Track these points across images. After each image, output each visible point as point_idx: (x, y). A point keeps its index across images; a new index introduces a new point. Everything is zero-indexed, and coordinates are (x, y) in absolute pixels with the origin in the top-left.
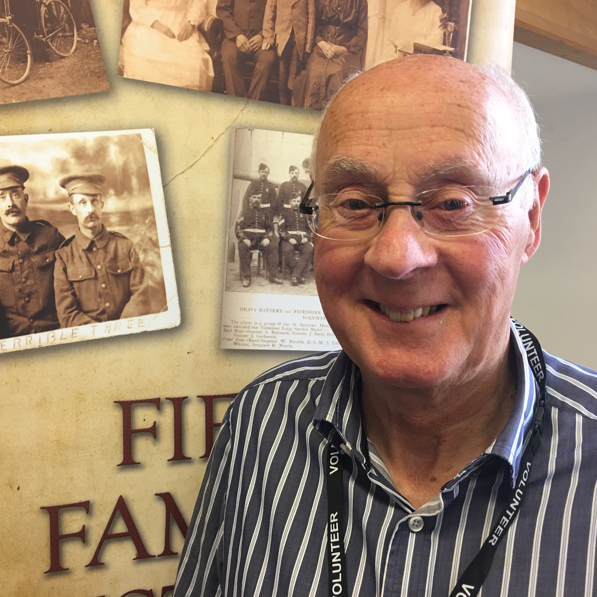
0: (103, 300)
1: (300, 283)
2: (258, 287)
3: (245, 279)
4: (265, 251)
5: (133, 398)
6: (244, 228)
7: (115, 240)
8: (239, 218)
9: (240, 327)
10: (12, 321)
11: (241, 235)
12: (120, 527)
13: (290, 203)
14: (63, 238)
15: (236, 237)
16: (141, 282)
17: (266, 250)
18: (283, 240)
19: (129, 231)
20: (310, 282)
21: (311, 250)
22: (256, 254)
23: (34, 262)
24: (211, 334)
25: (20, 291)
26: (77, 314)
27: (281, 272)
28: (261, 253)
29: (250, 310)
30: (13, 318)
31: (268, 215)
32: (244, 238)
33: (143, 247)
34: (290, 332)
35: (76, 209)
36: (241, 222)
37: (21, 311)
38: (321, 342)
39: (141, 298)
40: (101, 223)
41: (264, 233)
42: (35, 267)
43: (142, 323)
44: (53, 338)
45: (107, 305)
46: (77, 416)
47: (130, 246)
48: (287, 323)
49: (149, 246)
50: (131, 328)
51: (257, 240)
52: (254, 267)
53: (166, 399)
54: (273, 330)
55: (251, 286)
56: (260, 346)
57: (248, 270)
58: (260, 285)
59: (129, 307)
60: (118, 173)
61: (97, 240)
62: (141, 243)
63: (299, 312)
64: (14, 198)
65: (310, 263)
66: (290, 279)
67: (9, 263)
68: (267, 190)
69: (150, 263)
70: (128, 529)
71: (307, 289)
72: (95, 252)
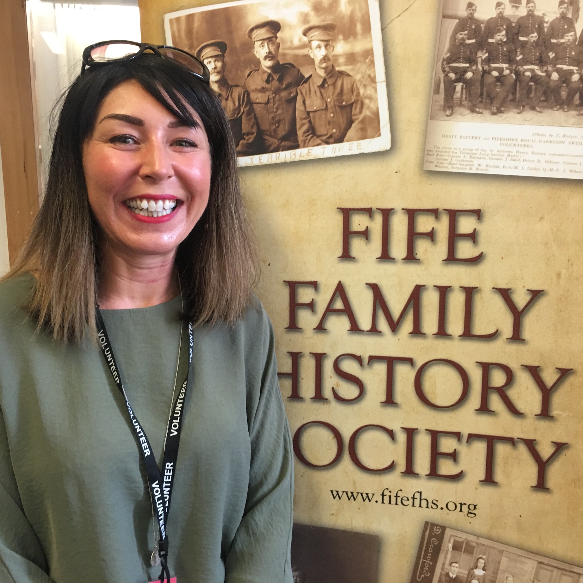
0: (331, 127)
1: (499, 111)
2: (459, 117)
3: (448, 109)
4: (468, 84)
5: (351, 207)
6: (449, 63)
7: (342, 78)
8: (446, 54)
9: (441, 152)
10: (266, 141)
11: (447, 69)
12: (339, 305)
13: (495, 38)
14: (304, 77)
15: (441, 72)
16: (361, 112)
17: (469, 82)
18: (486, 73)
19: (352, 70)
20: (509, 112)
21: (512, 81)
22: (459, 86)
23: (282, 97)
24: (416, 157)
25: (273, 118)
26: (312, 137)
27: (481, 102)
28: (464, 86)
29: (451, 137)
30: (268, 139)
31: (473, 50)
32: (449, 72)
33: (363, 83)
34: (487, 158)
35: (313, 53)
36: (448, 57)
37: (273, 134)
38: (516, 168)
39: (360, 126)
40: (332, 64)
41: (468, 67)
42: (283, 100)
43: (360, 146)
44: (294, 156)
45: (334, 130)
46: (310, 216)
47: (353, 82)
48: (484, 149)
49: (367, 81)
50: (352, 150)
51: (461, 74)
52: (457, 98)
53: (377, 209)
54: (472, 155)
55: (453, 115)
56: (458, 169)
57: (451, 101)
58: (461, 115)
59: (351, 133)
60: (346, 20)
61: (328, 78)
62: (362, 79)
63: (497, 139)
64: (270, 46)
65: (510, 94)
66: (490, 109)
67: (266, 97)
68: (473, 27)
69: (369, 96)
70: (345, 307)
71: (505, 118)
72: (326, 87)
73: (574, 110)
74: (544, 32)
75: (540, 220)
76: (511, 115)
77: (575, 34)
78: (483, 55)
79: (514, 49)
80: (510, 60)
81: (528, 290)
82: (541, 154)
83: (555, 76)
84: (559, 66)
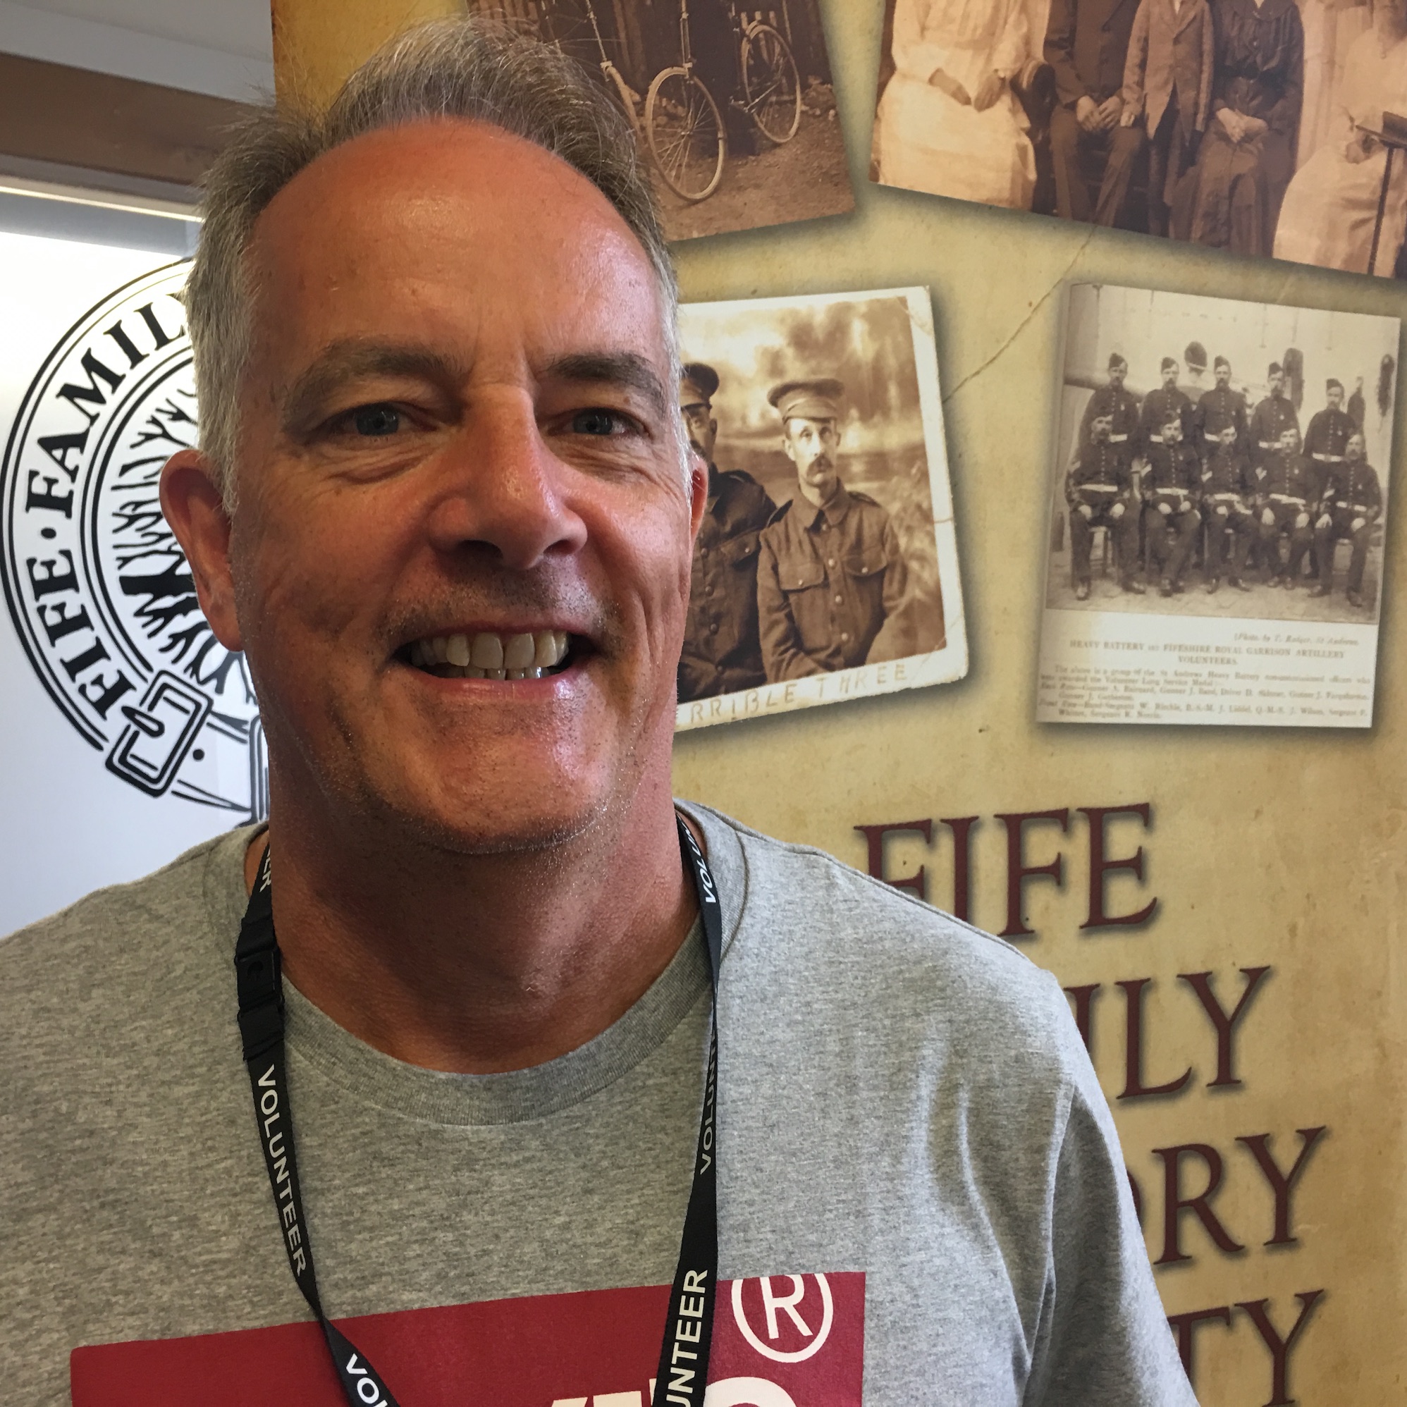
0: (837, 629)
2: (1103, 600)
3: (1080, 583)
4: (1116, 529)
5: (886, 821)
6: (1081, 484)
7: (858, 510)
8: (1073, 464)
9: (1070, 679)
11: (1076, 496)
14: (770, 505)
15: (1065, 501)
16: (902, 592)
17: (1118, 526)
18: (1149, 506)
19: (882, 491)
20: (1193, 590)
21: (1195, 524)
22: (1100, 534)
23: (724, 555)
24: (1020, 693)
25: (702, 610)
26: (794, 655)
27: (1142, 569)
29: (1089, 645)
30: (691, 664)
31: (1123, 456)
32: (1080, 504)
33: (905, 523)
34: (1157, 688)
35: (794, 448)
36: (1076, 471)
37: (702, 648)
38: (1209, 708)
39: (902, 623)
40: (835, 475)
41: (1114, 494)
42: (727, 564)
43: (902, 672)
44: (756, 703)
45: (844, 636)
47: (883, 521)
48: (1151, 670)
49: (915, 520)
50: (884, 682)
51: (1102, 507)
53: (943, 821)
54: (1128, 684)
55: (1091, 598)
56: (1105, 716)
57: (1086, 567)
58: (1107, 597)
59: (882, 641)
60: (865, 374)
61: (827, 509)
62: (902, 514)
63: (1172, 647)
65: (1193, 552)
66: (1158, 584)
68: (1123, 408)
69: (918, 553)
71: (1187, 603)
72: (825, 532)
73: (1303, 586)
74: (1246, 426)
75: (1256, 817)
76: (1196, 596)
77: (1298, 433)
78: (1141, 469)
79: (1196, 457)
80: (1191, 482)
81: (1242, 970)
82: (1252, 677)
83: (1268, 516)
84: (1274, 496)
